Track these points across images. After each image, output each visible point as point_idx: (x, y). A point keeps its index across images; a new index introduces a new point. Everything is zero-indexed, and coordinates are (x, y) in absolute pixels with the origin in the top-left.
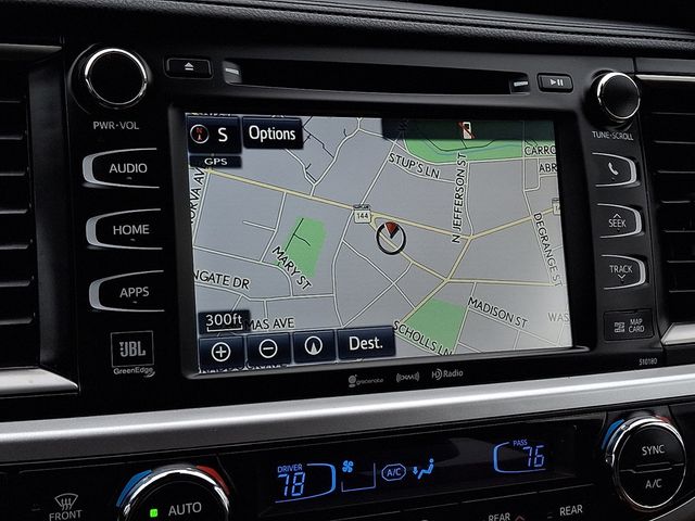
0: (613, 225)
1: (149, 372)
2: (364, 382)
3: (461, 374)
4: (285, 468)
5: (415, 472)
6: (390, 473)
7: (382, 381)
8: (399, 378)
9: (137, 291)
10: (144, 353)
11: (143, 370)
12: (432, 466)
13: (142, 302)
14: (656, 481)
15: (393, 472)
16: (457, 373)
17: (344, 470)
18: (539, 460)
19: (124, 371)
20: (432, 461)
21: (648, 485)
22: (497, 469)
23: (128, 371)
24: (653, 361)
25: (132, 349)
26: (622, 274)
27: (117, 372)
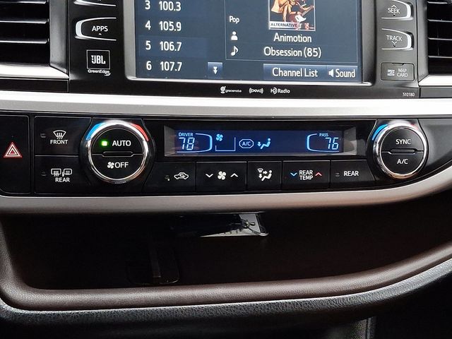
0: (391, 11)
1: (107, 73)
2: (230, 91)
3: (289, 92)
4: (182, 134)
5: (259, 144)
6: (244, 144)
7: (240, 91)
8: (251, 91)
9: (102, 28)
10: (105, 63)
11: (104, 72)
12: (269, 143)
13: (104, 34)
14: (404, 160)
15: (245, 143)
16: (286, 91)
17: (217, 139)
18: (335, 146)
19: (94, 71)
20: (269, 139)
21: (399, 161)
22: (308, 148)
23: (96, 72)
24: (412, 95)
25: (98, 59)
26: (394, 41)
27: (90, 71)
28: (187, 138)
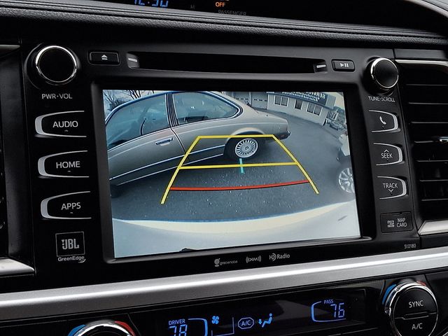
0: (384, 157)
1: (82, 260)
2: (225, 263)
3: (288, 256)
4: (173, 322)
5: (260, 322)
6: (243, 324)
7: (236, 262)
8: (248, 260)
9: (73, 205)
10: (78, 247)
11: (78, 258)
12: (271, 319)
13: (76, 212)
14: (419, 325)
15: (245, 323)
17: (213, 322)
18: (341, 314)
19: (65, 259)
20: (271, 315)
21: (414, 327)
22: (314, 319)
23: (68, 259)
24: (413, 246)
25: (70, 244)
26: (391, 189)
27: (60, 259)
28: (178, 326)
